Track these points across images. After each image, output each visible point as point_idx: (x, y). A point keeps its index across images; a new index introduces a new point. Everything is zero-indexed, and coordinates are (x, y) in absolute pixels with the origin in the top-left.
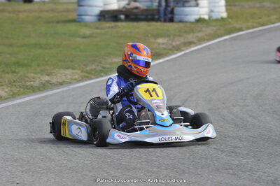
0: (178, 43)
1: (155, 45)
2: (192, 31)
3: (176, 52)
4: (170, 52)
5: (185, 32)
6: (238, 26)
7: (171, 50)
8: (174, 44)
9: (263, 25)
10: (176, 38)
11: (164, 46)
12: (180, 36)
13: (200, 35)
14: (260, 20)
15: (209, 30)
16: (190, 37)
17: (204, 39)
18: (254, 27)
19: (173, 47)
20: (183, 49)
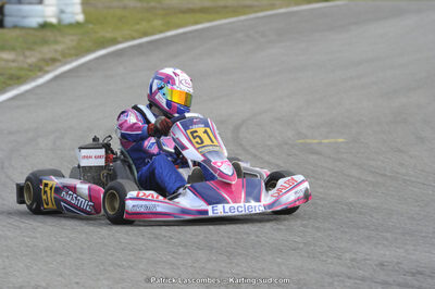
2: (45, 42)
3: (39, 74)
4: (30, 73)
5: (35, 43)
6: (109, 35)
7: (31, 71)
8: (29, 61)
9: (145, 34)
10: (28, 53)
12: (30, 49)
13: (59, 47)
14: (138, 27)
15: (68, 41)
17: (71, 55)
18: (134, 39)
19: (30, 65)
20: (47, 68)
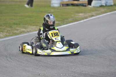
0: (87, 15)
1: (77, 16)
11: (81, 17)
16: (94, 13)
